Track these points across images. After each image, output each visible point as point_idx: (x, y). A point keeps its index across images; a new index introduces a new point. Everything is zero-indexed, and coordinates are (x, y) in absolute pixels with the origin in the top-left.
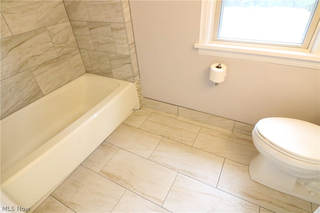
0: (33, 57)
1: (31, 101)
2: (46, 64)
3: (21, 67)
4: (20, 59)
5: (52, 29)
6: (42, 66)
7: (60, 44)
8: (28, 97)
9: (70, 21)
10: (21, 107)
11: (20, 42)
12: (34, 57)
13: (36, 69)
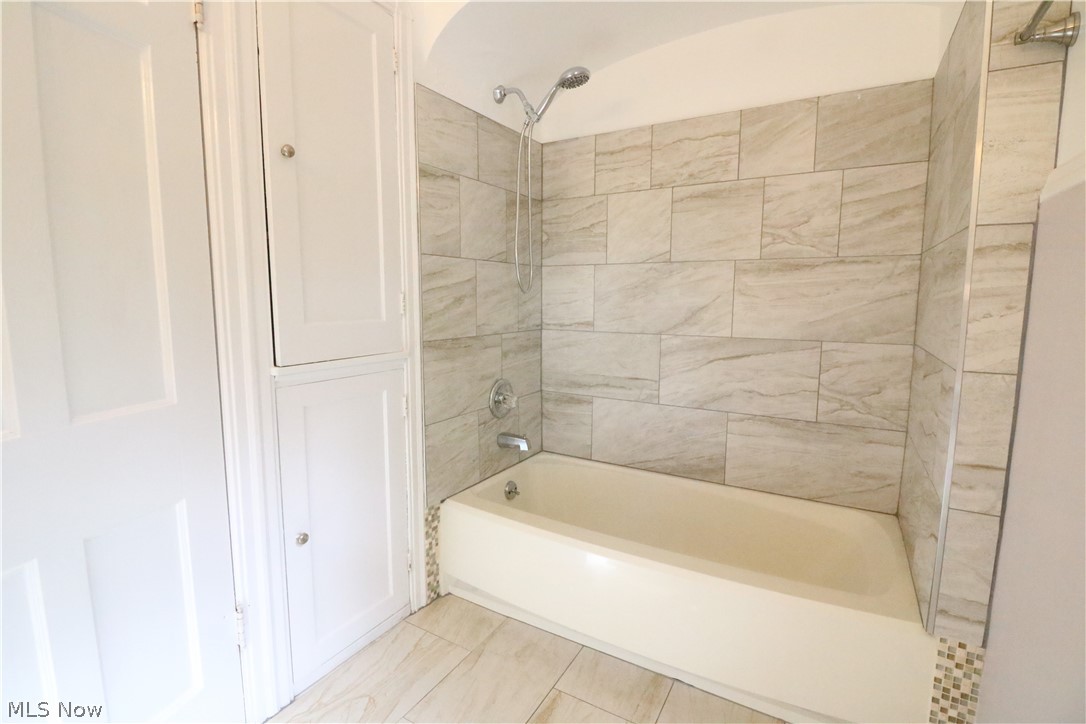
0: (750, 392)
1: (693, 476)
2: (771, 422)
3: (715, 400)
4: (720, 384)
5: (836, 350)
6: (760, 420)
7: (839, 392)
8: (691, 462)
9: (915, 345)
10: (668, 471)
11: (740, 354)
12: (751, 395)
13: (742, 420)
